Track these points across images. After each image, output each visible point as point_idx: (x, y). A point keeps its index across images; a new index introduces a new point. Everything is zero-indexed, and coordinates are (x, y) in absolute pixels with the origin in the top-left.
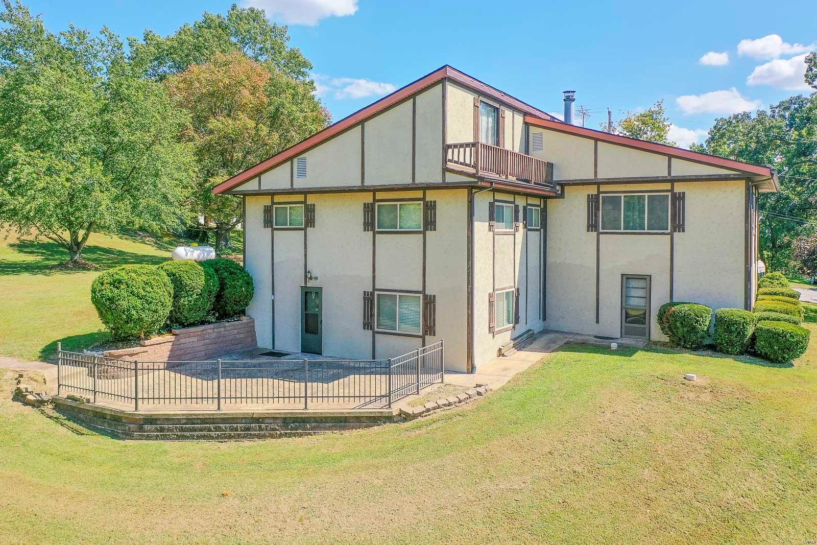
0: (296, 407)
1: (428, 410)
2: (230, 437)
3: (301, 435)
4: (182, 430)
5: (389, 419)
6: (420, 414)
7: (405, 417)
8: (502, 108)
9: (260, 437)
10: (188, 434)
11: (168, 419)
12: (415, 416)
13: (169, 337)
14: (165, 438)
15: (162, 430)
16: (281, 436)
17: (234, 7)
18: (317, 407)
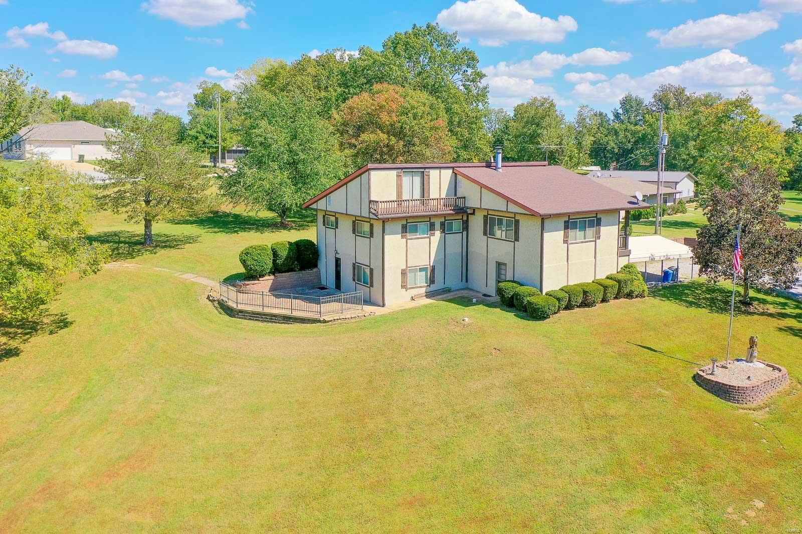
0: (287, 312)
1: (334, 320)
2: (265, 321)
3: (289, 324)
4: (250, 316)
5: (319, 321)
6: (331, 321)
7: (325, 322)
8: (427, 170)
9: (275, 322)
10: (252, 318)
11: (246, 312)
12: (328, 322)
13: (272, 277)
14: (245, 319)
15: (244, 316)
16: (282, 323)
17: (415, 25)
18: (296, 314)
